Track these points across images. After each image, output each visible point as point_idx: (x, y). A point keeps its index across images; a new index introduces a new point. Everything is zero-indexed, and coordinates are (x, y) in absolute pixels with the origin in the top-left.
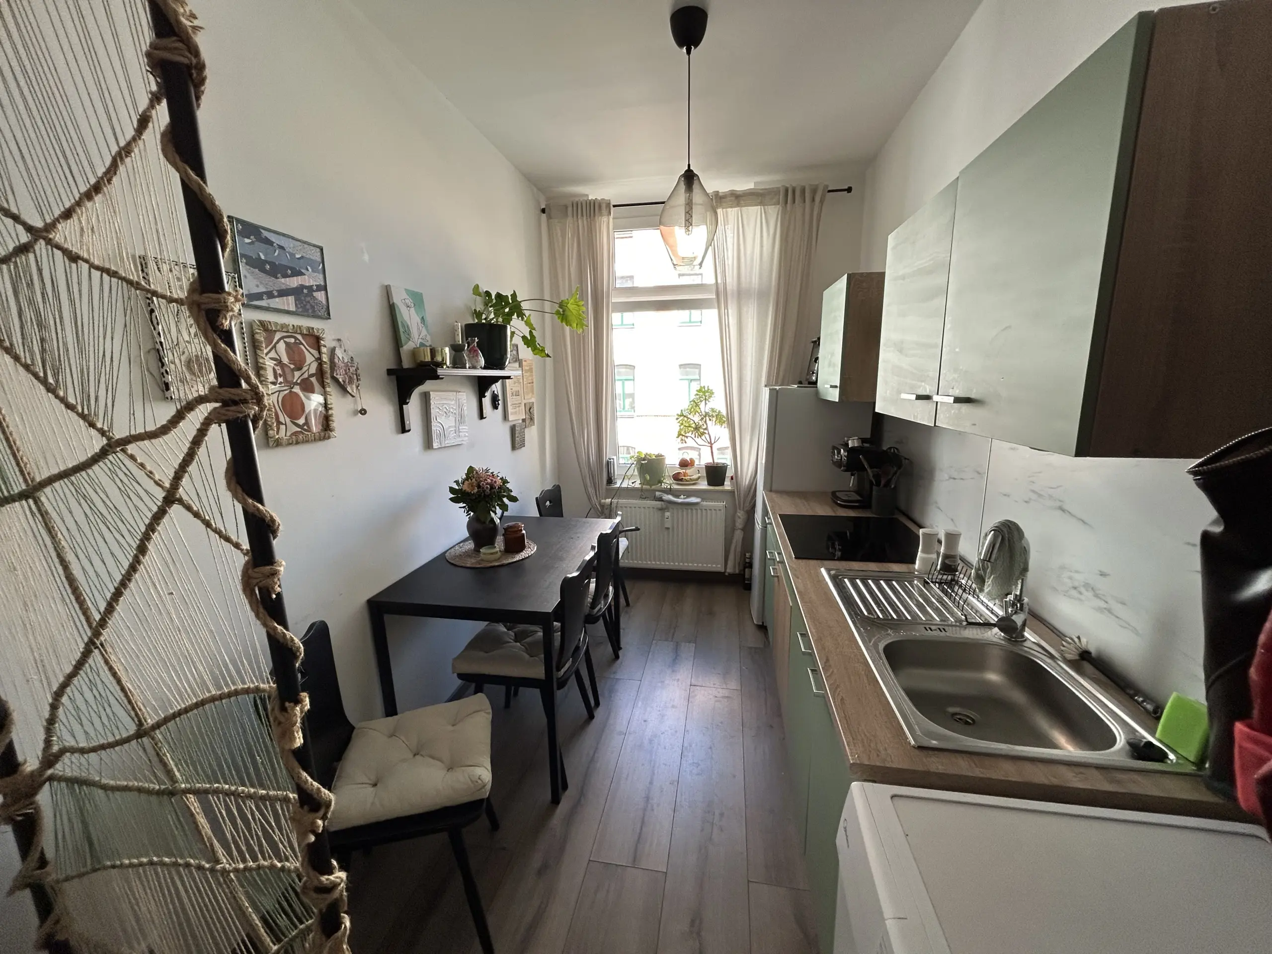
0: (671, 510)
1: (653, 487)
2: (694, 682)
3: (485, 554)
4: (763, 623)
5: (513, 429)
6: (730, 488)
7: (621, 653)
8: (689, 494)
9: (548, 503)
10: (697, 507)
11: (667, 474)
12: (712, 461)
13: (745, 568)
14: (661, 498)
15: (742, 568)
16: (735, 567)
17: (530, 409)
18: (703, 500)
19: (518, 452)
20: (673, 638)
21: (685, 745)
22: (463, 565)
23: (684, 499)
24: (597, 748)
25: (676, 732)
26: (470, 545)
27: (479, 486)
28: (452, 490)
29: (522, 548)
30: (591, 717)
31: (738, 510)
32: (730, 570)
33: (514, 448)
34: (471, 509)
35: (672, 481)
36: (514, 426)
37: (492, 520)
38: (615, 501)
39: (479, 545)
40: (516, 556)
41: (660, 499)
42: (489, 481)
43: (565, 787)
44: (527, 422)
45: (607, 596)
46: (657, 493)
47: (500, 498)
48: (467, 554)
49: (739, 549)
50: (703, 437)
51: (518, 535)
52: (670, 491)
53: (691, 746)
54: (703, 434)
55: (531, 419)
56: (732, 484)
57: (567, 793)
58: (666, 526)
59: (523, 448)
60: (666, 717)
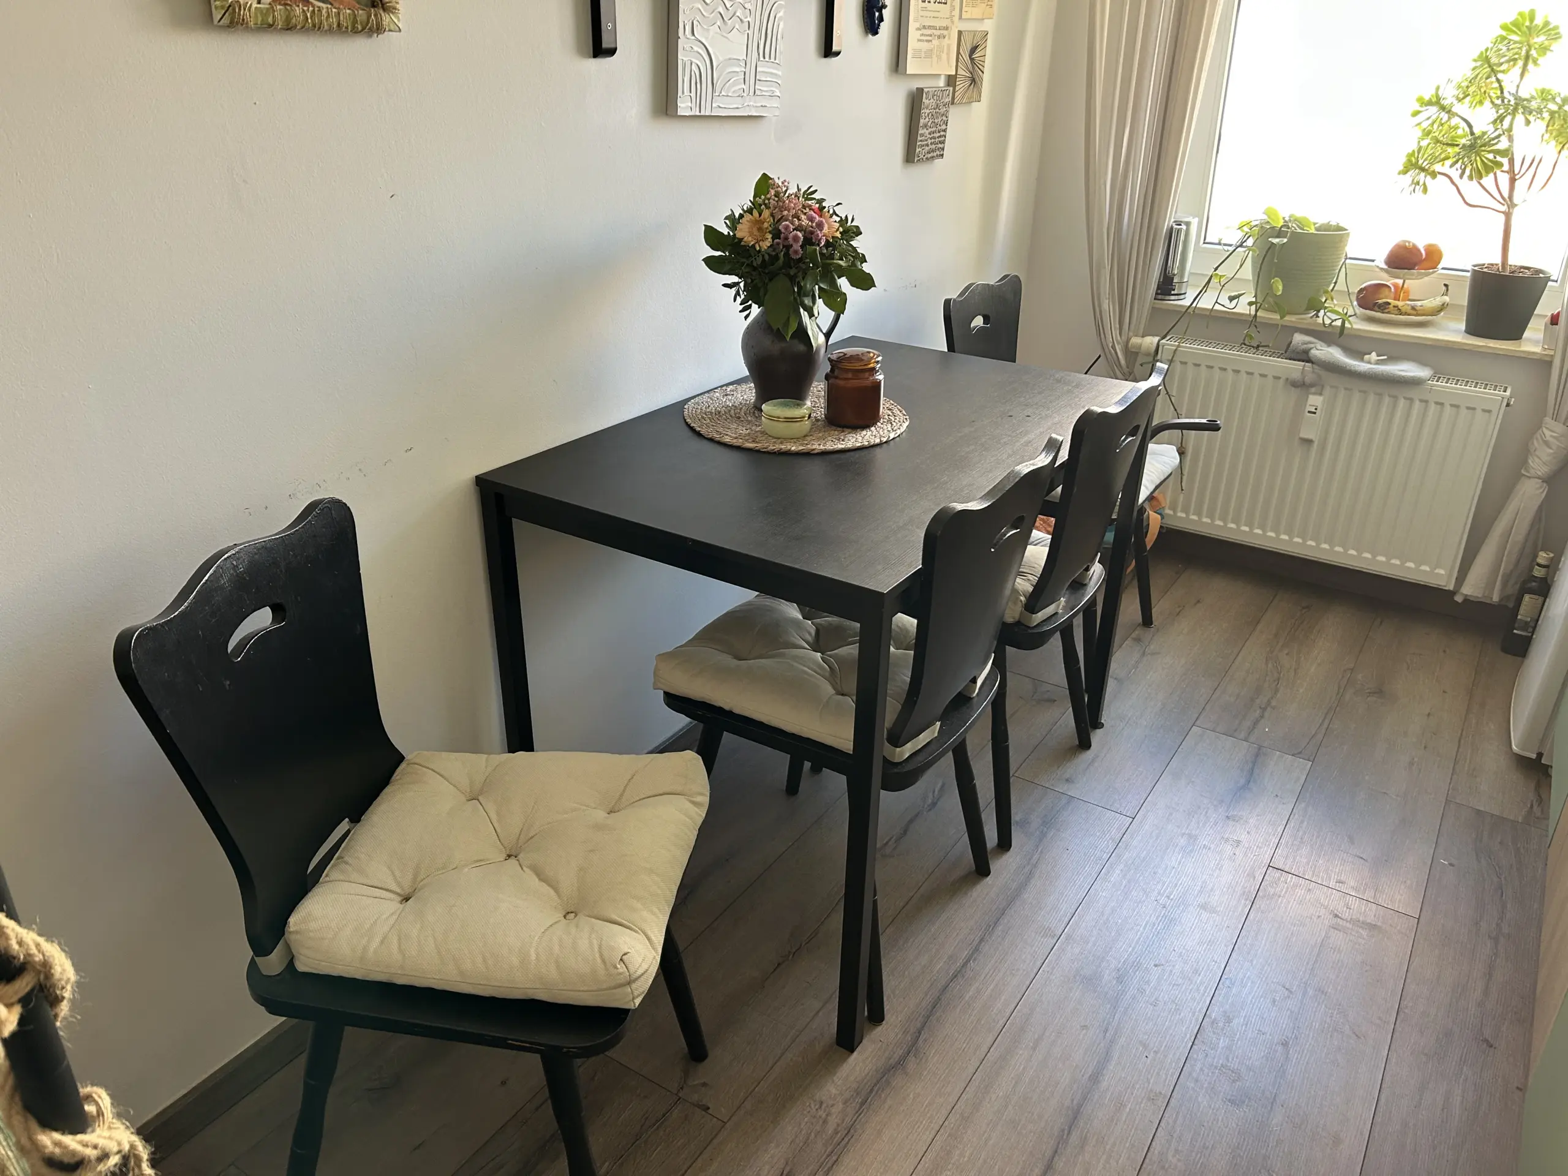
0: (1327, 391)
1: (1290, 319)
2: (1278, 862)
3: (771, 418)
4: (1540, 755)
5: (915, 101)
6: (1537, 349)
7: (1096, 737)
8: (1396, 351)
9: (978, 321)
10: (1414, 393)
11: (1341, 286)
12: (1497, 260)
13: (1524, 590)
14: (1306, 352)
15: (1513, 589)
16: (1490, 585)
17: (973, 50)
18: (1438, 375)
19: (918, 171)
20: (1251, 731)
21: (1214, 1013)
22: (717, 436)
23: (1378, 362)
24: (977, 949)
25: (1196, 972)
26: (748, 393)
27: (776, 234)
28: (712, 236)
29: (867, 417)
30: (982, 870)
31: (1548, 419)
32: (1471, 588)
33: (910, 157)
34: (753, 294)
35: (1353, 308)
36: (920, 91)
37: (802, 334)
38: (1169, 344)
39: (766, 393)
40: (850, 436)
41: (1304, 356)
42: (805, 222)
43: (877, 1016)
44: (961, 85)
45: (1078, 585)
46: (1298, 338)
47: (829, 274)
48: (734, 414)
49: (1519, 534)
50: (1488, 181)
51: (867, 383)
52: (1337, 336)
53: (1229, 1020)
54: (1491, 167)
55: (973, 81)
56: (1549, 337)
57: (879, 1032)
58: (1303, 435)
59: (938, 161)
60: (1178, 928)
